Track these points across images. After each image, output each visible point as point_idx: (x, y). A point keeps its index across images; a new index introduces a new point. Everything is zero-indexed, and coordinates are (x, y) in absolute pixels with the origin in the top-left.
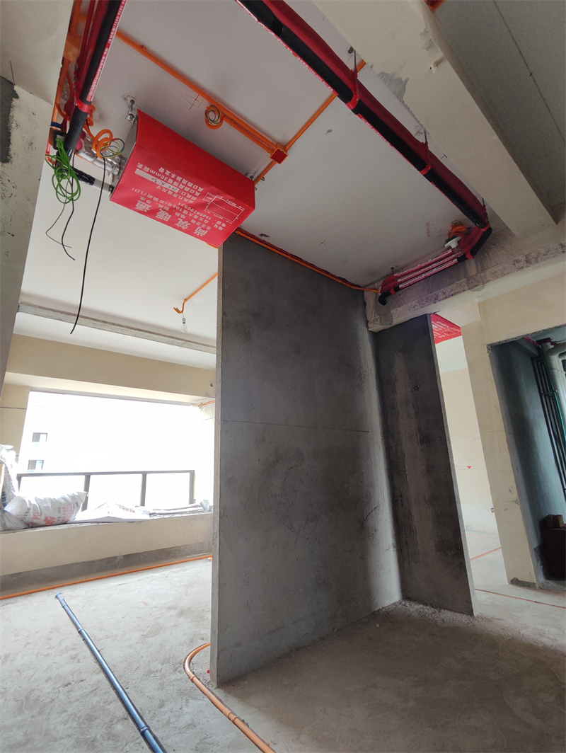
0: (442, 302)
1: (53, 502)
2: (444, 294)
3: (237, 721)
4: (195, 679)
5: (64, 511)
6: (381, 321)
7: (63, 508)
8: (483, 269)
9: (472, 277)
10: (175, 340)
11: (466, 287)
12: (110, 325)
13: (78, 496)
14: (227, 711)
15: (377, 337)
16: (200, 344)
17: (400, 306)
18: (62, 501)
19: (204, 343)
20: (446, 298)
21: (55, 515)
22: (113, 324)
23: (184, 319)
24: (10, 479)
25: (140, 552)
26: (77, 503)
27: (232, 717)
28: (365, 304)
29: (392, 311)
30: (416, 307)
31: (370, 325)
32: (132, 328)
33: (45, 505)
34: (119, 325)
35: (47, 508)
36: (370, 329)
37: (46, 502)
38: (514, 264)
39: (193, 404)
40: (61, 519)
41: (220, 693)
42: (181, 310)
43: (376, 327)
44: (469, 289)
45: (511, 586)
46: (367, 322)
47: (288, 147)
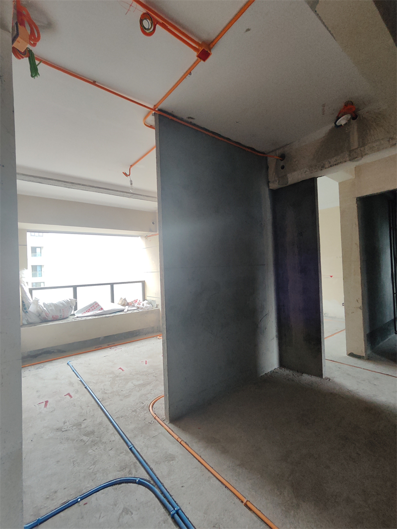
0: (327, 169)
1: (56, 306)
2: (330, 163)
3: (182, 443)
4: (157, 418)
5: (64, 311)
6: (279, 182)
7: (63, 310)
8: (364, 145)
9: (353, 150)
10: (125, 194)
11: (348, 159)
12: (77, 185)
13: (71, 302)
14: (177, 437)
15: (274, 193)
16: (144, 196)
17: (294, 171)
18: (61, 305)
19: (146, 195)
20: (331, 166)
21: (59, 314)
22: (79, 184)
23: (131, 181)
24: (25, 293)
25: (114, 334)
26: (71, 306)
27: (180, 440)
28: (268, 168)
29: (288, 175)
30: (307, 173)
31: (270, 185)
32: (93, 187)
33: (51, 308)
34: (83, 185)
35: (52, 310)
36: (270, 188)
37: (51, 307)
38: (389, 141)
39: (141, 236)
40: (62, 317)
41: (171, 426)
42: (128, 174)
43: (274, 186)
44: (350, 160)
45: (348, 357)
46: (268, 182)
47: (211, 46)
